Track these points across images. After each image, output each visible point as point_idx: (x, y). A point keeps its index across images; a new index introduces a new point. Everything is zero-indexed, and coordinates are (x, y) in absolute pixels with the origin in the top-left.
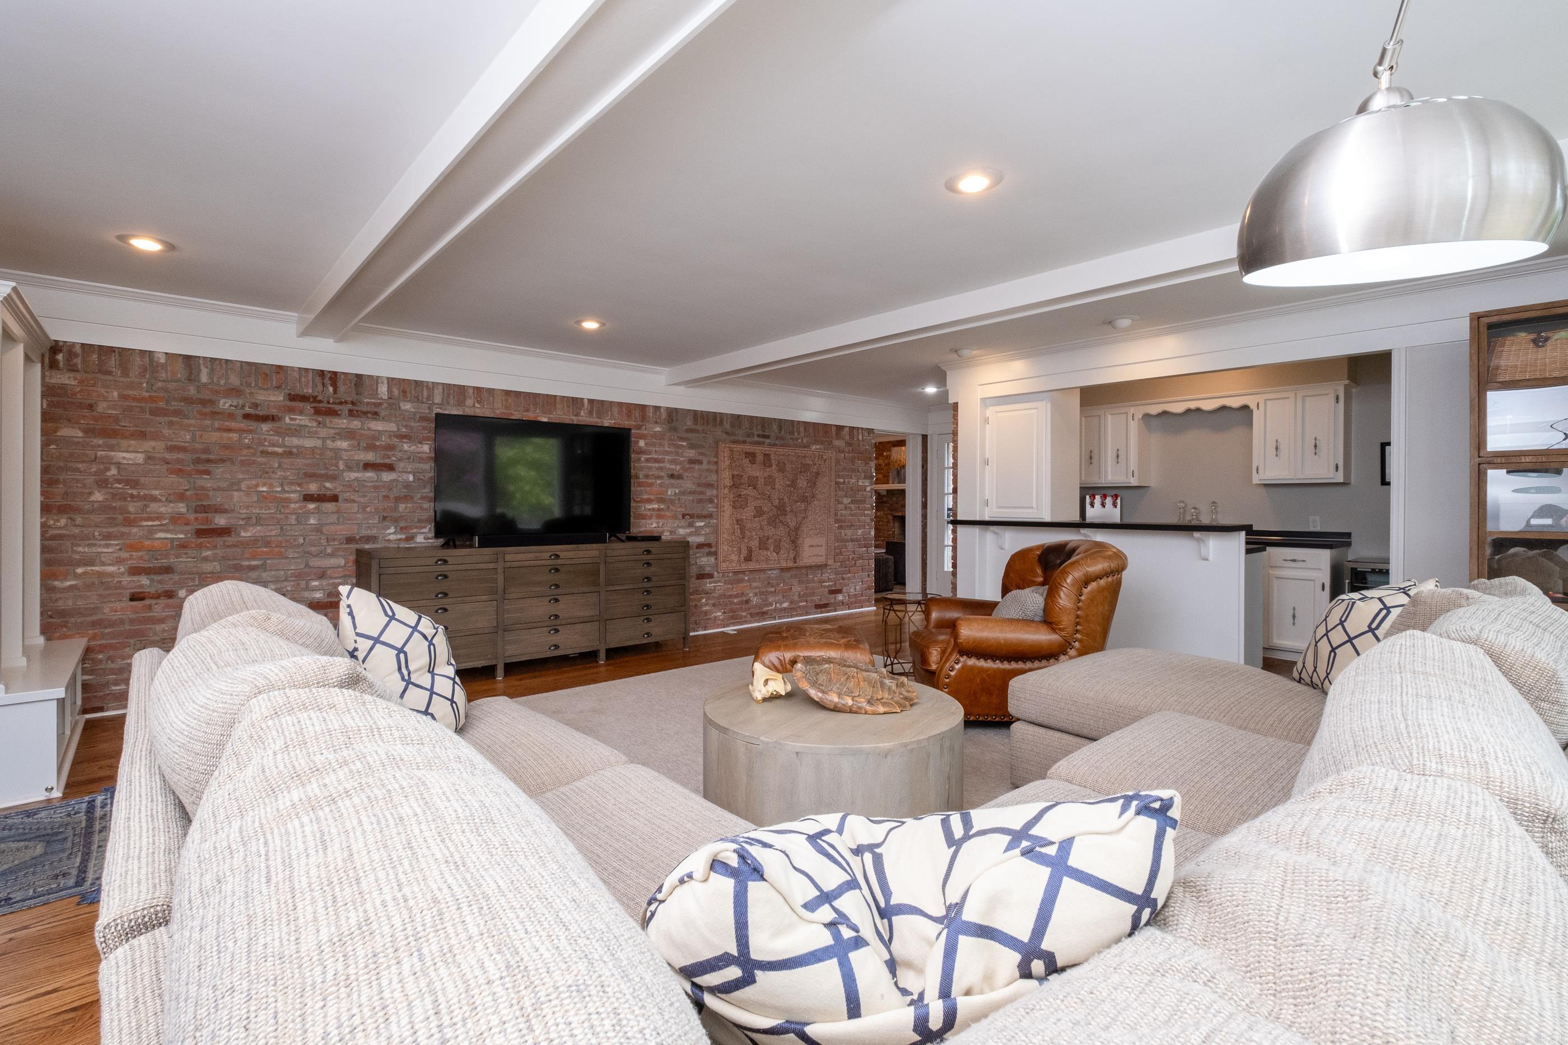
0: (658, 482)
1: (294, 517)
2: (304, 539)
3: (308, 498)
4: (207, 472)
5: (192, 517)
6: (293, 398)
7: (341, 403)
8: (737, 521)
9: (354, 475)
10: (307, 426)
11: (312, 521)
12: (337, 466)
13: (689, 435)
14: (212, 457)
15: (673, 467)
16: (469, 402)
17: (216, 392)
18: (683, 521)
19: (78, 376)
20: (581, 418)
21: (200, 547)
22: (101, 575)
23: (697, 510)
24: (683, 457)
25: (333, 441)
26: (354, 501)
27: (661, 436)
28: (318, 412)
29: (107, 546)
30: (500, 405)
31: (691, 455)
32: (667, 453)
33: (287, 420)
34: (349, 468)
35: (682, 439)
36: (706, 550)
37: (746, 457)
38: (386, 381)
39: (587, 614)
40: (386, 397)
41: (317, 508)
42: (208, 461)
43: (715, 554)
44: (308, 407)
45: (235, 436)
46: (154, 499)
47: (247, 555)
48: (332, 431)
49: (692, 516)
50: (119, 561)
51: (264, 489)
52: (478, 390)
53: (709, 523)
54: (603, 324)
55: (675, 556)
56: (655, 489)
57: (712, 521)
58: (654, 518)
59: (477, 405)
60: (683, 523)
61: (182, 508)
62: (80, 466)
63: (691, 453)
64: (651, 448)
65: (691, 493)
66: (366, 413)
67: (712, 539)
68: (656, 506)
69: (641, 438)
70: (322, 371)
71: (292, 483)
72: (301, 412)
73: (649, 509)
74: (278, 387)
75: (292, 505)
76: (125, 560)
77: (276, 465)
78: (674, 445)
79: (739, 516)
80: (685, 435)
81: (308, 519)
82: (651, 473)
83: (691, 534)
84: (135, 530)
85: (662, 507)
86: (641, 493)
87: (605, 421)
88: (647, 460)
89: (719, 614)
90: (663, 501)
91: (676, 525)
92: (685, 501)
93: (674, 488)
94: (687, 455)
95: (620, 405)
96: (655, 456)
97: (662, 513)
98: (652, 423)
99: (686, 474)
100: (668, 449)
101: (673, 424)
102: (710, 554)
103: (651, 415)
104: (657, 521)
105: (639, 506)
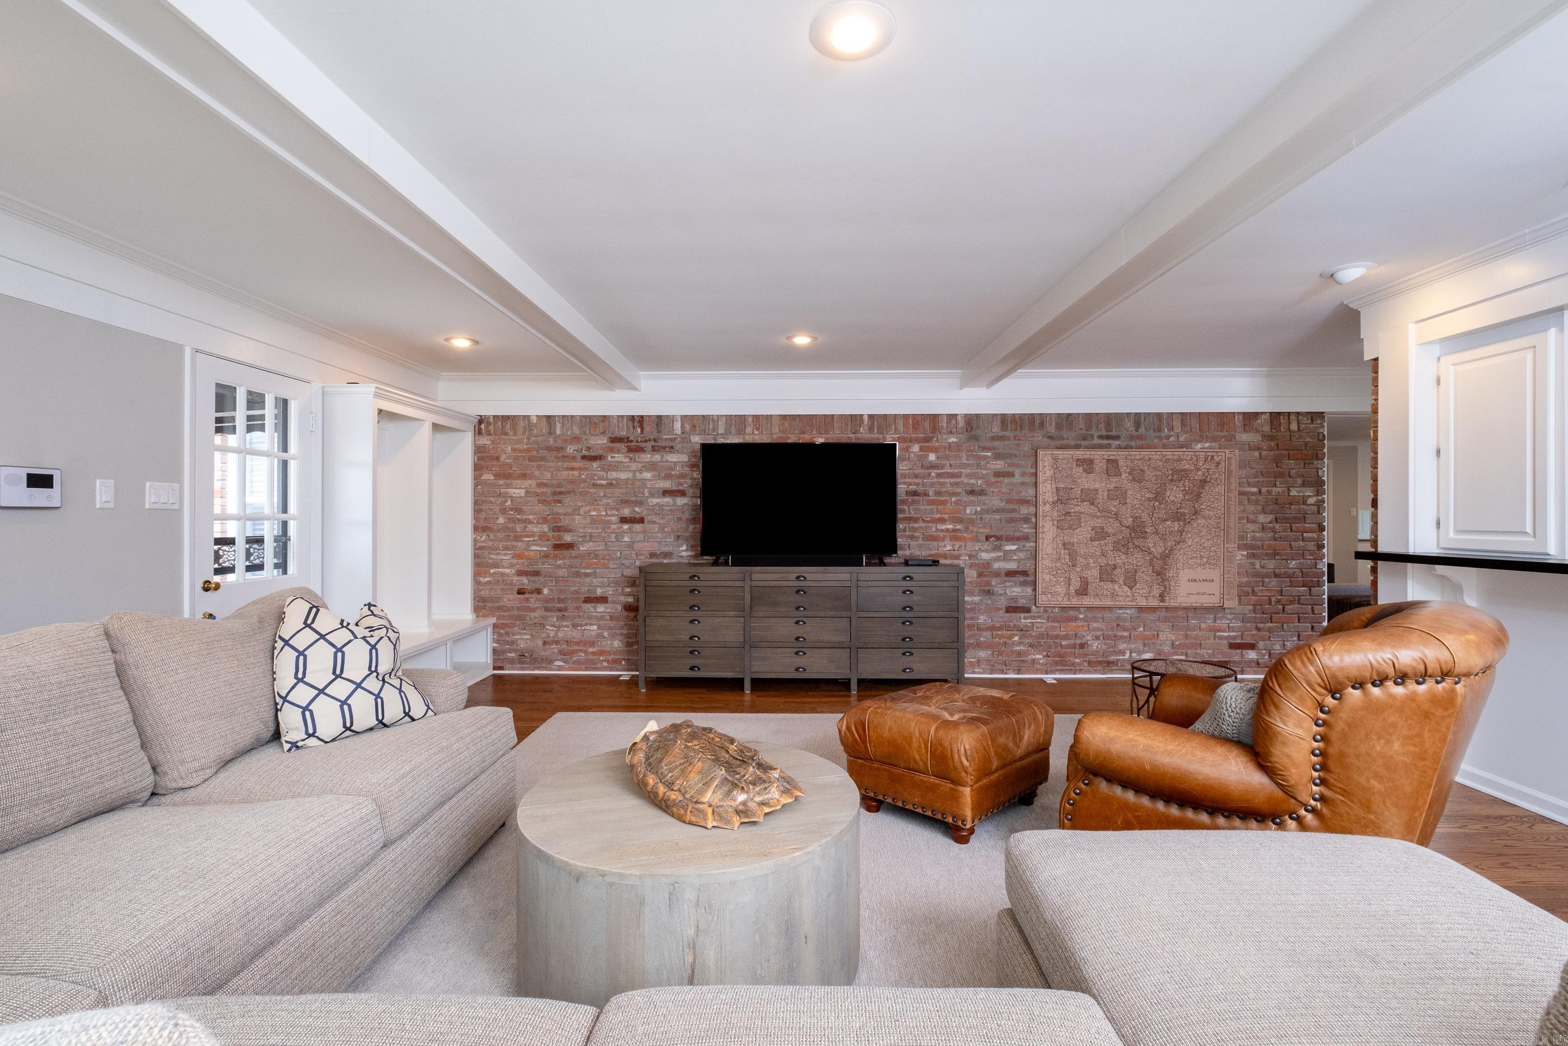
0: (953, 499)
1: (613, 536)
2: (621, 553)
3: (624, 520)
4: (560, 502)
5: (550, 534)
6: (614, 440)
7: (646, 441)
8: (1064, 544)
9: (655, 501)
10: (622, 462)
11: (626, 539)
12: (643, 494)
13: (996, 444)
14: (562, 490)
15: (973, 481)
16: (749, 430)
17: (566, 441)
18: (987, 543)
19: (492, 438)
20: (860, 436)
21: (556, 557)
22: (503, 574)
23: (1009, 530)
24: (987, 469)
25: (641, 473)
26: (655, 522)
27: (957, 447)
28: (630, 450)
29: (506, 554)
31: (997, 467)
32: (966, 466)
33: (609, 458)
34: (652, 495)
35: (985, 449)
36: (1022, 579)
37: (1077, 465)
38: (679, 419)
39: (834, 639)
40: (679, 433)
41: (630, 529)
42: (560, 493)
43: (1034, 584)
44: (623, 446)
45: (576, 473)
46: (530, 522)
47: (584, 565)
48: (640, 465)
49: (998, 538)
50: (511, 566)
51: (594, 513)
52: (756, 418)
53: (1024, 546)
54: (815, 339)
55: (945, 584)
56: (949, 507)
57: (1027, 545)
58: (947, 538)
59: (756, 432)
60: (986, 546)
61: (545, 528)
62: (492, 499)
63: (999, 465)
64: (943, 462)
65: (998, 511)
66: (664, 448)
67: (1028, 566)
68: (950, 527)
69: (931, 451)
70: (633, 416)
71: (612, 509)
72: (619, 452)
73: (942, 530)
74: (604, 433)
75: (613, 526)
76: (515, 565)
77: (602, 494)
78: (976, 455)
79: (1067, 539)
80: (988, 444)
81: (623, 537)
82: (944, 490)
83: (997, 559)
84: (520, 544)
85: (958, 527)
86: (932, 512)
87: (888, 436)
88: (939, 475)
89: (1038, 656)
90: (960, 521)
91: (977, 548)
92: (990, 520)
93: (975, 505)
94: (992, 467)
95: (906, 417)
96: (949, 470)
97: (959, 535)
98: (945, 434)
99: (991, 490)
100: (966, 462)
101: (974, 433)
102: (1024, 584)
103: (945, 425)
104: (951, 543)
105: (929, 527)
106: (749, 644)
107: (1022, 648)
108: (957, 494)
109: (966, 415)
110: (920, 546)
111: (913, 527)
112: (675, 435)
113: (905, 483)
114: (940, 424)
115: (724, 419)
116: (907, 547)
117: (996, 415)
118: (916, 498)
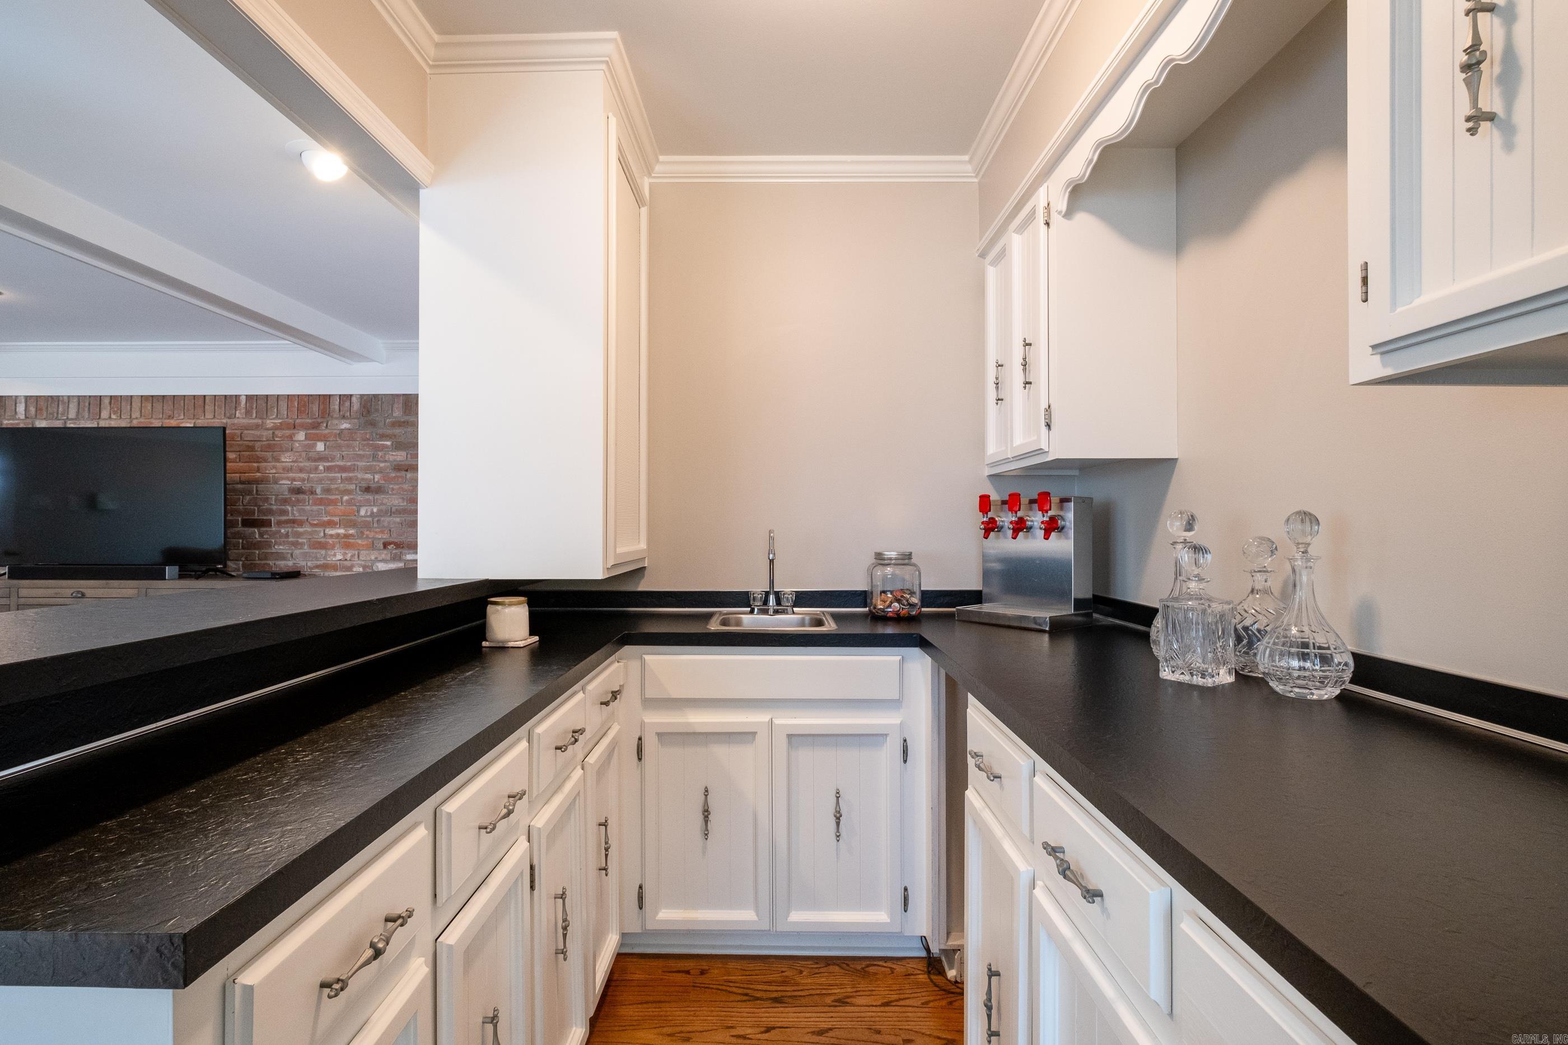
0: (346, 498)
13: (397, 431)
15: (369, 476)
16: (105, 414)
18: (385, 552)
20: (236, 421)
24: (386, 461)
27: (349, 435)
30: (138, 414)
31: (399, 458)
32: (361, 457)
35: (383, 437)
38: (23, 400)
40: (23, 417)
49: (398, 545)
56: (340, 507)
58: (338, 546)
59: (113, 416)
60: (385, 554)
64: (334, 453)
68: (341, 531)
69: (319, 440)
73: (331, 536)
78: (372, 445)
80: (389, 432)
82: (333, 486)
85: (351, 531)
86: (319, 513)
87: (268, 421)
88: (328, 469)
90: (353, 524)
91: (373, 558)
92: (389, 523)
93: (371, 506)
94: (391, 458)
95: (289, 398)
96: (341, 463)
97: (353, 541)
98: (336, 418)
99: (391, 486)
100: (361, 452)
101: (370, 418)
103: (337, 407)
104: (342, 551)
105: (316, 531)
108: (348, 492)
109: (362, 396)
110: (305, 556)
111: (297, 532)
112: (17, 419)
113: (288, 479)
114: (332, 407)
115: (76, 400)
116: (289, 555)
117: (398, 396)
118: (301, 496)
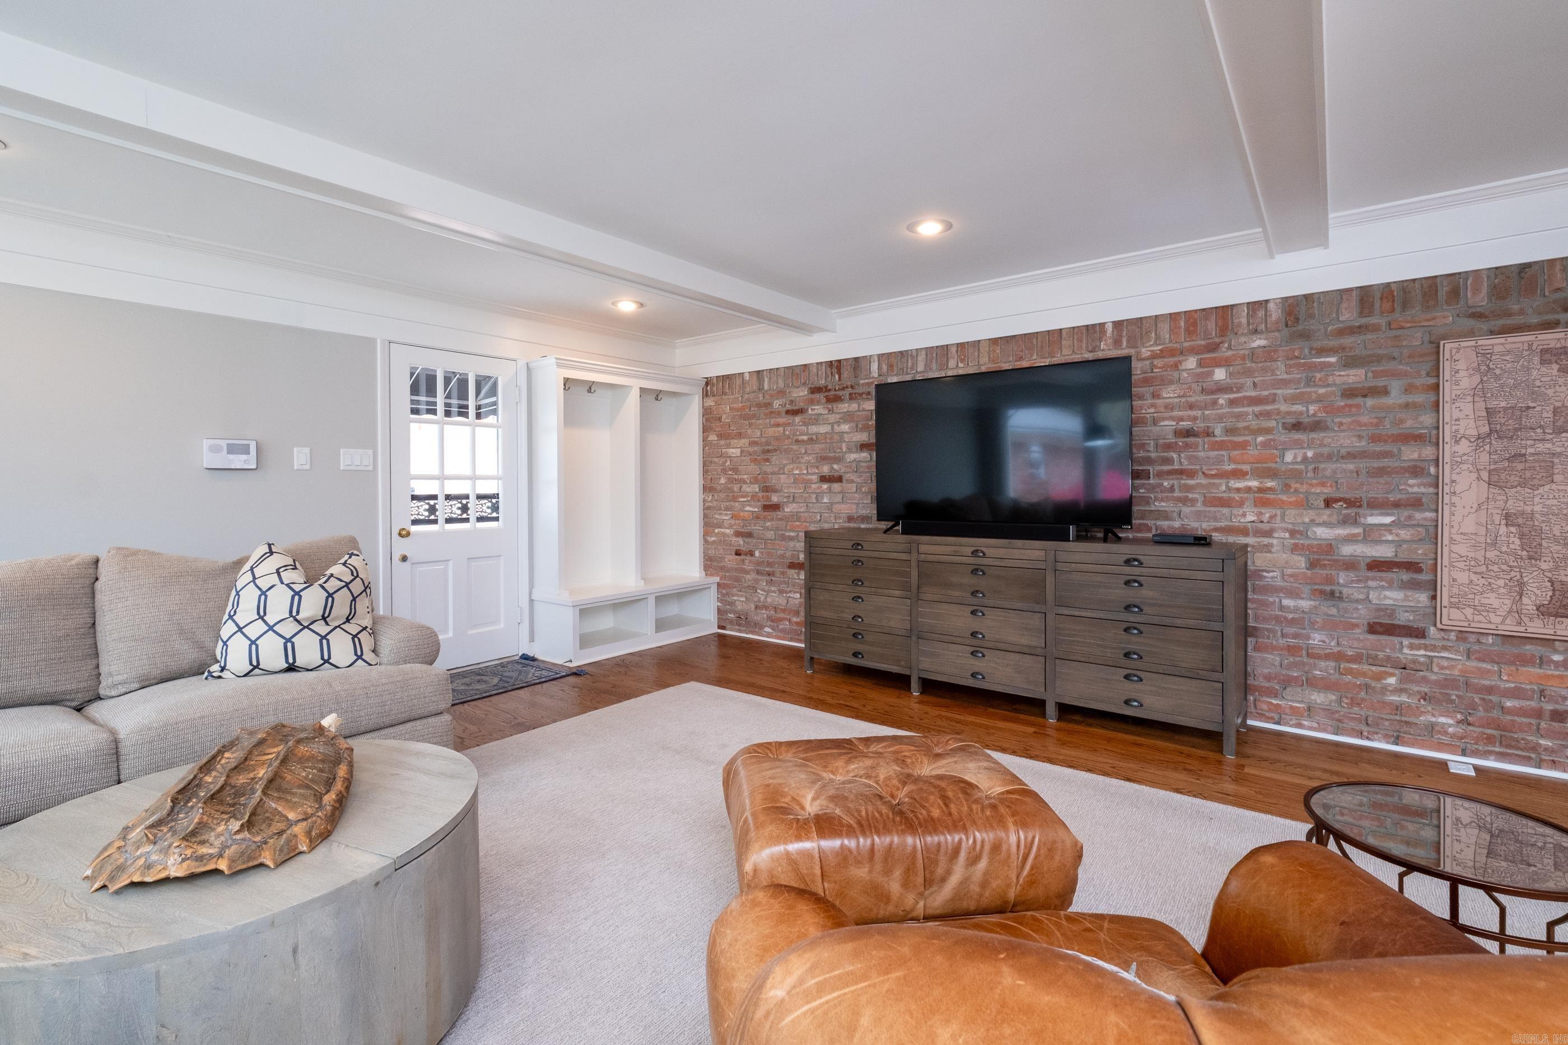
0: (1260, 439)
1: (814, 496)
2: (821, 516)
3: (823, 479)
4: (768, 460)
5: (760, 495)
6: (815, 390)
7: (843, 389)
8: (1507, 516)
9: (853, 456)
10: (821, 414)
11: (825, 500)
12: (841, 449)
13: (1348, 341)
14: (770, 448)
15: (1298, 408)
16: (952, 363)
17: (772, 396)
18: (1328, 512)
19: (715, 398)
21: (765, 518)
22: (724, 535)
23: (1375, 489)
24: (1328, 385)
25: (839, 426)
26: (852, 481)
27: (1269, 354)
28: (829, 400)
29: (726, 514)
30: (986, 360)
31: (1351, 380)
32: (1284, 383)
33: (810, 411)
34: (850, 450)
35: (1322, 351)
36: (1405, 576)
37: (1543, 362)
38: (876, 359)
39: (1024, 641)
40: (876, 375)
41: (830, 488)
42: (768, 451)
43: (1433, 587)
44: (821, 396)
45: (781, 429)
46: (745, 482)
47: (788, 528)
48: (838, 416)
49: (1351, 503)
50: (730, 527)
51: (797, 472)
52: (961, 346)
53: (1410, 517)
54: (947, 224)
55: (1200, 575)
56: (1252, 452)
57: (1418, 516)
58: (1247, 503)
59: (961, 365)
60: (1326, 515)
61: (756, 488)
62: (716, 460)
63: (1355, 376)
64: (1242, 381)
65: (1351, 456)
66: (861, 395)
67: (1420, 553)
68: (1254, 484)
69: (1219, 365)
70: (831, 362)
71: (812, 467)
72: (818, 403)
73: (1238, 490)
74: (804, 384)
75: (813, 486)
76: (733, 525)
77: (804, 451)
78: (1304, 364)
79: (1512, 506)
80: (1333, 343)
81: (822, 498)
82: (1241, 425)
83: (1350, 539)
84: (737, 504)
85: (1270, 484)
86: (1219, 461)
87: (1143, 350)
88: (1232, 403)
89: (1442, 720)
90: (1273, 474)
91: (1307, 520)
92: (1334, 472)
93: (1303, 448)
94: (1338, 381)
95: (1174, 317)
96: (1252, 393)
97: (1272, 496)
98: (1243, 334)
99: (1339, 420)
100: (1285, 376)
101: (1300, 327)
102: (1414, 585)
103: (1244, 320)
104: (1256, 510)
105: (1214, 484)
106: (915, 633)
107: (1404, 698)
108: (1268, 431)
109: (1285, 299)
110: (1199, 515)
111: (1185, 485)
112: (871, 378)
113: (1172, 418)
114: (1236, 321)
115: (923, 353)
116: (1175, 515)
117: (1349, 290)
118: (1191, 440)
